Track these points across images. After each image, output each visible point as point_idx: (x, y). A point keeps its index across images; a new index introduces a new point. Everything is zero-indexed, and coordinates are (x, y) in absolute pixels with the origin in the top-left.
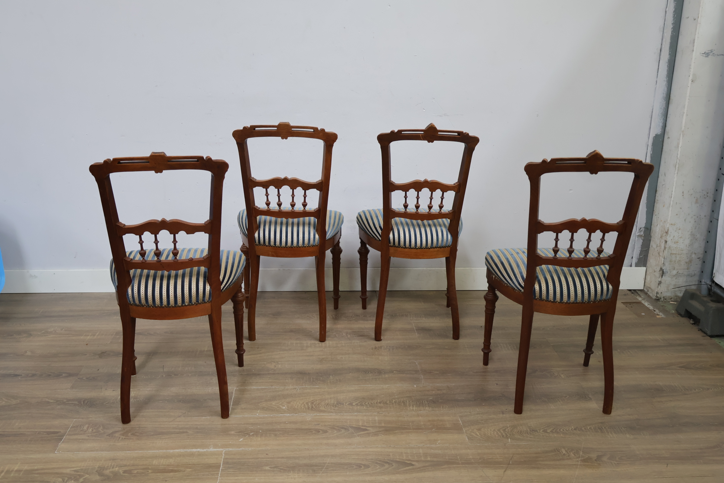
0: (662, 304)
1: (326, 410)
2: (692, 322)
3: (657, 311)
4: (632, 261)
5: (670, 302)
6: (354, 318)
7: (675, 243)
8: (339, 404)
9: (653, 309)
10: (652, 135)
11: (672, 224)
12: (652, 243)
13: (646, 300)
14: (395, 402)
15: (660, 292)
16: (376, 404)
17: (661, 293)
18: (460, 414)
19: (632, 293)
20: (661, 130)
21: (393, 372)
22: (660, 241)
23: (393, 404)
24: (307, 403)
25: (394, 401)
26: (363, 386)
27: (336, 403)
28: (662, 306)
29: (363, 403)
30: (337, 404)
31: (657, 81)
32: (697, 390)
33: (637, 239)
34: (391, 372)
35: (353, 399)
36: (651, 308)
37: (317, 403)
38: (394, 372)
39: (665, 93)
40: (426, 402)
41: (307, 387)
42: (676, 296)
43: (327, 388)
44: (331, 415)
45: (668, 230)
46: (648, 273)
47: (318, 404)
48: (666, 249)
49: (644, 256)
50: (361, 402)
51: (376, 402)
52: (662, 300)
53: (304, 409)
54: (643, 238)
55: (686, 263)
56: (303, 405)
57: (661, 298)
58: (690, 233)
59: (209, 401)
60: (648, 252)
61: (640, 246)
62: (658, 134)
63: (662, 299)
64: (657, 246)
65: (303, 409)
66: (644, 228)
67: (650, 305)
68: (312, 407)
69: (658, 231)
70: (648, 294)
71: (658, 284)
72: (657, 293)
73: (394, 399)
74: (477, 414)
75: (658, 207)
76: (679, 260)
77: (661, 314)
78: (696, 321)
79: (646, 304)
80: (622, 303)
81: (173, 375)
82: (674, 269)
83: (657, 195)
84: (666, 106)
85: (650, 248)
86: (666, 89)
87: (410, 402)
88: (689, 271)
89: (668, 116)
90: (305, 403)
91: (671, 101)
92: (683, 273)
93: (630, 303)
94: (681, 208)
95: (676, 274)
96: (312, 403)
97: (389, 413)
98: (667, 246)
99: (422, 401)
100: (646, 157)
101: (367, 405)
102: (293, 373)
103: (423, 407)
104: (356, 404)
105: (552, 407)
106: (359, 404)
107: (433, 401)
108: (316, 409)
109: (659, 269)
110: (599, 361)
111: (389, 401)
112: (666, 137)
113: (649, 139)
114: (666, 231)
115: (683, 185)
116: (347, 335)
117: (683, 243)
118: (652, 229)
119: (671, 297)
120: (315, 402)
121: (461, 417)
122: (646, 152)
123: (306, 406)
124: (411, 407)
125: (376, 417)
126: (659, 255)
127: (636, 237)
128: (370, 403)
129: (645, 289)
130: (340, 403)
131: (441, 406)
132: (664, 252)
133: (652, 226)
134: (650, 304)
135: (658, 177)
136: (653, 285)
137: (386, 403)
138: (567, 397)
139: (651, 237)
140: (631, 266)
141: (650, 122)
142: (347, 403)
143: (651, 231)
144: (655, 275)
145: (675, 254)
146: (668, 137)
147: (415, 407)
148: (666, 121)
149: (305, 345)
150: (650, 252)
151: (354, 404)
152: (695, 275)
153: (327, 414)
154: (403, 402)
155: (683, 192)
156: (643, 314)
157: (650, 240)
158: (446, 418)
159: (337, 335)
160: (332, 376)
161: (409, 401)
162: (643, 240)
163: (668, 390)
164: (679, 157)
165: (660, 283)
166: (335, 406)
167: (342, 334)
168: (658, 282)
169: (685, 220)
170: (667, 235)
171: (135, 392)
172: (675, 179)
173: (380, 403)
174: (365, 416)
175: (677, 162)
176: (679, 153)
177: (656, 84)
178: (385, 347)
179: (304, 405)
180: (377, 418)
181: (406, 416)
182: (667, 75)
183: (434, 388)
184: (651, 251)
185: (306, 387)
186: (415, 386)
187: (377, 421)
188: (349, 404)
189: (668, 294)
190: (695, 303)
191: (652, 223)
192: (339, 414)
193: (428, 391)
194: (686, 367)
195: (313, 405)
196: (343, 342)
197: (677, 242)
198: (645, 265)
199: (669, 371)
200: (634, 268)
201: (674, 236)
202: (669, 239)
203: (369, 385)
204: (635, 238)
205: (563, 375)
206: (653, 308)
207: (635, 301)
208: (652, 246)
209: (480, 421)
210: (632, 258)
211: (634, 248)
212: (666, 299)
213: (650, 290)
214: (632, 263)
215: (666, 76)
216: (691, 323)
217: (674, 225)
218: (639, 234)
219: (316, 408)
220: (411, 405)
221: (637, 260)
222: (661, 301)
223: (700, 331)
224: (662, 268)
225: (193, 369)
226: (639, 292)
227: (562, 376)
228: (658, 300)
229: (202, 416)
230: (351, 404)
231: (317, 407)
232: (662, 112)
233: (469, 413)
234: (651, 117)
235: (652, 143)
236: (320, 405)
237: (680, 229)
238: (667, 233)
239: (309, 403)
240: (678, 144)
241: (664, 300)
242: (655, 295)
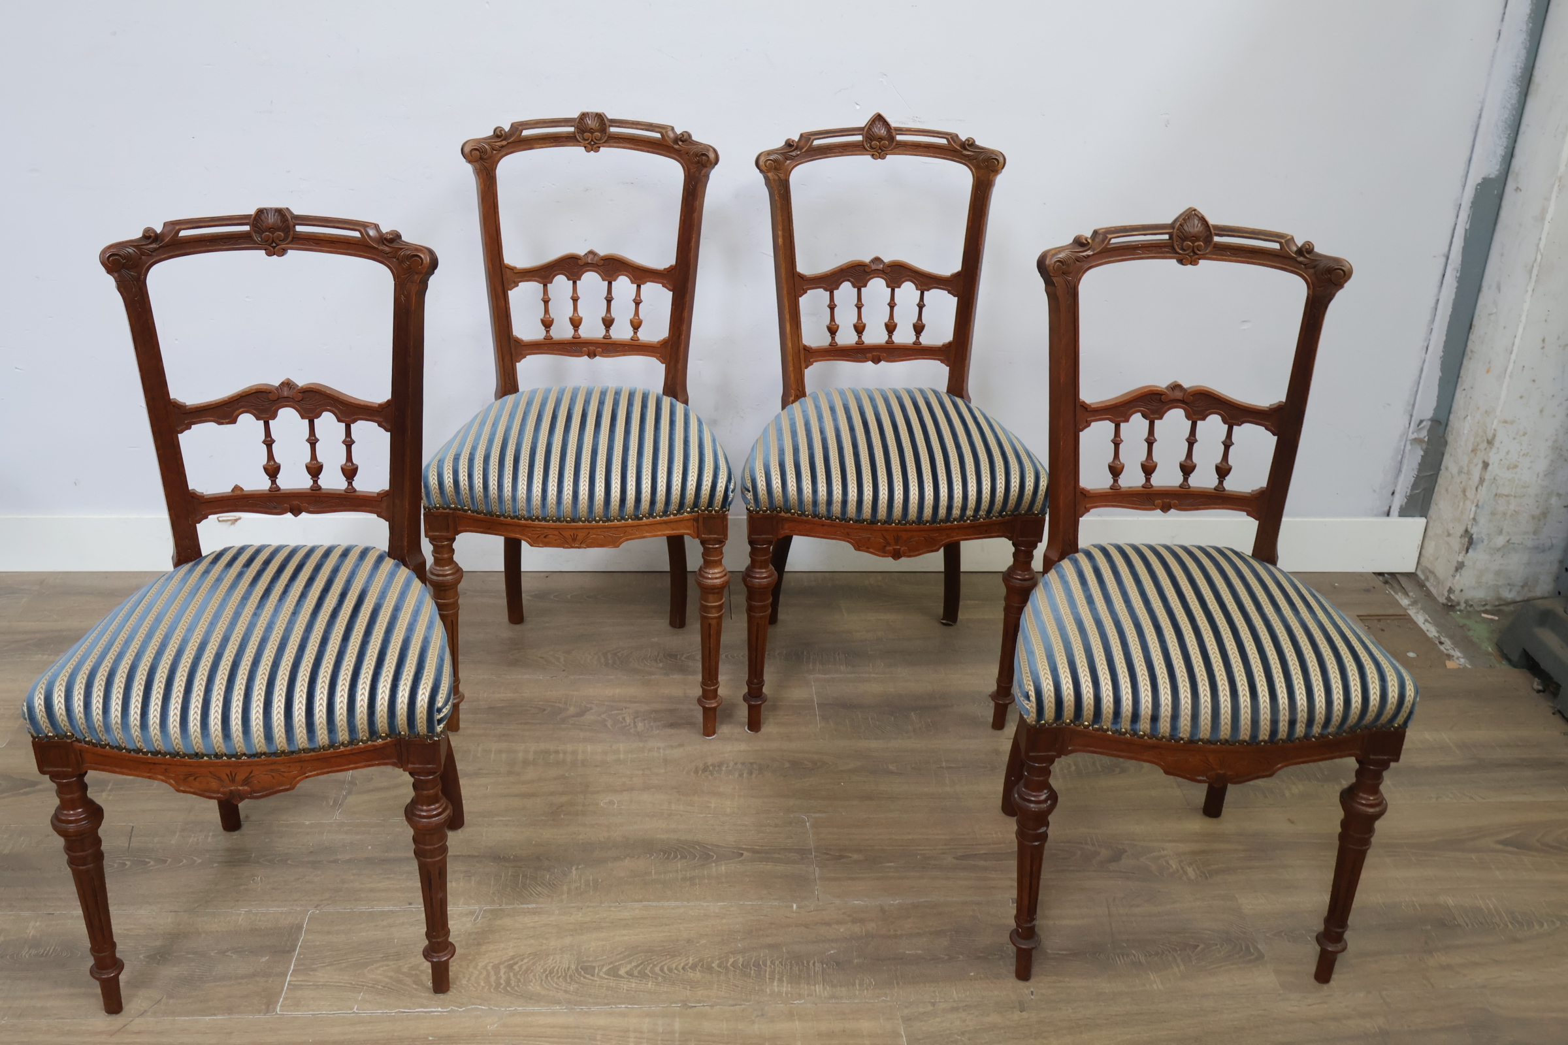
0: (1462, 621)
1: (543, 992)
2: (1537, 684)
3: (1447, 646)
4: (1392, 501)
5: (1483, 615)
6: (661, 665)
7: (1508, 469)
8: (582, 972)
9: (1437, 635)
10: (1474, 179)
11: (1505, 422)
12: (1448, 461)
13: (1419, 606)
14: (734, 965)
15: (1457, 588)
16: (682, 971)
17: (1462, 591)
18: (906, 1011)
19: (1386, 582)
20: (1498, 167)
21: (742, 854)
22: (1470, 462)
23: (726, 968)
24: (496, 968)
25: (731, 961)
26: (654, 904)
27: (573, 967)
28: (1462, 627)
29: (649, 968)
30: (577, 969)
31: (1500, 30)
32: (1545, 925)
33: (1409, 447)
34: (737, 853)
35: (622, 952)
36: (1432, 631)
37: (524, 967)
38: (745, 853)
39: (1519, 64)
40: (818, 965)
41: (504, 906)
42: (1499, 599)
43: (557, 912)
44: (554, 1014)
45: (1494, 436)
46: (1430, 533)
47: (526, 971)
48: (1485, 484)
49: (1424, 489)
50: (641, 964)
51: (682, 964)
52: (1462, 608)
53: (485, 990)
54: (1424, 446)
55: (1533, 517)
56: (485, 973)
57: (1458, 604)
58: (1550, 443)
59: (234, 956)
60: (1436, 481)
61: (1415, 465)
62: (1491, 177)
63: (1463, 606)
64: (1460, 472)
65: (483, 987)
66: (1429, 420)
67: (1430, 623)
68: (508, 983)
69: (1466, 432)
70: (1426, 587)
71: (1454, 569)
72: (1450, 590)
73: (731, 952)
74: (954, 1009)
75: (1472, 370)
76: (1515, 511)
77: (1457, 653)
78: (1549, 686)
79: (1420, 618)
80: (1358, 616)
81: (152, 863)
82: (1500, 532)
83: (1472, 337)
84: (1519, 102)
85: (1441, 472)
86: (1523, 53)
87: (774, 965)
88: (1538, 539)
89: (1523, 128)
90: (489, 968)
91: (1533, 87)
92: (1522, 543)
93: (1380, 618)
94: (1534, 381)
95: (1504, 546)
96: (510, 967)
97: (712, 1006)
98: (1487, 476)
99: (808, 963)
100: (1453, 237)
101: (657, 974)
102: (474, 857)
103: (808, 984)
104: (627, 973)
105: (1155, 986)
106: (636, 973)
107: (838, 964)
108: (516, 988)
109: (1460, 530)
110: (1289, 820)
111: (718, 962)
112: (1510, 186)
113: (1464, 189)
114: (1490, 439)
115: (1546, 321)
116: (635, 722)
117: (1529, 469)
118: (1450, 423)
119: (1486, 601)
120: (517, 963)
121: (907, 1020)
122: (1453, 224)
123: (493, 979)
124: (775, 984)
125: (677, 1020)
126: (1465, 495)
127: (1408, 443)
128: (666, 968)
129: (1419, 573)
130: (585, 969)
131: (857, 982)
132: (1479, 490)
133: (1452, 417)
134: (1429, 619)
135: (1479, 290)
136: (1442, 569)
137: (710, 969)
138: (1199, 949)
139: (1446, 443)
140: (1388, 515)
141: (1470, 144)
142: (605, 969)
143: (1449, 428)
144: (1448, 543)
145: (1507, 496)
146: (1518, 188)
147: (785, 984)
148: (1515, 141)
149: (521, 755)
150: (1440, 481)
151: (622, 972)
152: (1552, 546)
153: (544, 1010)
154: (757, 965)
155: (1543, 340)
156: (1411, 655)
157: (1443, 454)
158: (866, 1025)
159: (609, 723)
160: (577, 869)
161: (771, 962)
162: (1426, 452)
163: (1470, 926)
164: (1542, 246)
165: (1460, 566)
166: (571, 977)
167: (624, 718)
168: (1455, 564)
169: (1541, 411)
170: (1491, 448)
171: (38, 924)
172: (1526, 306)
173: (693, 967)
174: (648, 1015)
175: (1536, 259)
176: (1544, 236)
177: (1498, 39)
178: (731, 764)
179: (488, 975)
180: (677, 1026)
181: (757, 1016)
182: (1530, 14)
183: (844, 913)
184: (1442, 481)
185: (501, 910)
186: (795, 906)
187: (677, 1035)
188: (607, 973)
189: (1479, 594)
190: (1549, 638)
191: (1453, 409)
192: (578, 1008)
193: (828, 924)
194: (1518, 843)
195: (511, 974)
196: (622, 746)
197: (1516, 467)
198: (1424, 513)
199: (1473, 856)
200: (1395, 519)
201: (1508, 453)
202: (1493, 458)
203: (673, 904)
204: (1405, 446)
205: (1194, 870)
206: (1438, 632)
207: (1391, 612)
208: (1447, 469)
209: (956, 1036)
210: (1393, 493)
211: (1400, 471)
212: (1471, 606)
213: (1432, 579)
214: (1390, 507)
215: (1526, 19)
216: (1534, 690)
217: (1512, 422)
218: (1415, 436)
219: (518, 986)
220: (777, 977)
221: (1406, 500)
222: (1460, 611)
223: (1558, 715)
224: (1469, 530)
225: (209, 839)
226: (1403, 581)
227: (1190, 870)
228: (1450, 607)
229: (203, 1012)
230: (614, 972)
231: (522, 980)
232: (1506, 118)
233: (930, 1008)
234: (1474, 129)
235: (1471, 200)
236: (531, 976)
237: (1525, 434)
238: (1490, 443)
239: (501, 967)
240: (1544, 211)
241: (1466, 607)
242: (1443, 595)
